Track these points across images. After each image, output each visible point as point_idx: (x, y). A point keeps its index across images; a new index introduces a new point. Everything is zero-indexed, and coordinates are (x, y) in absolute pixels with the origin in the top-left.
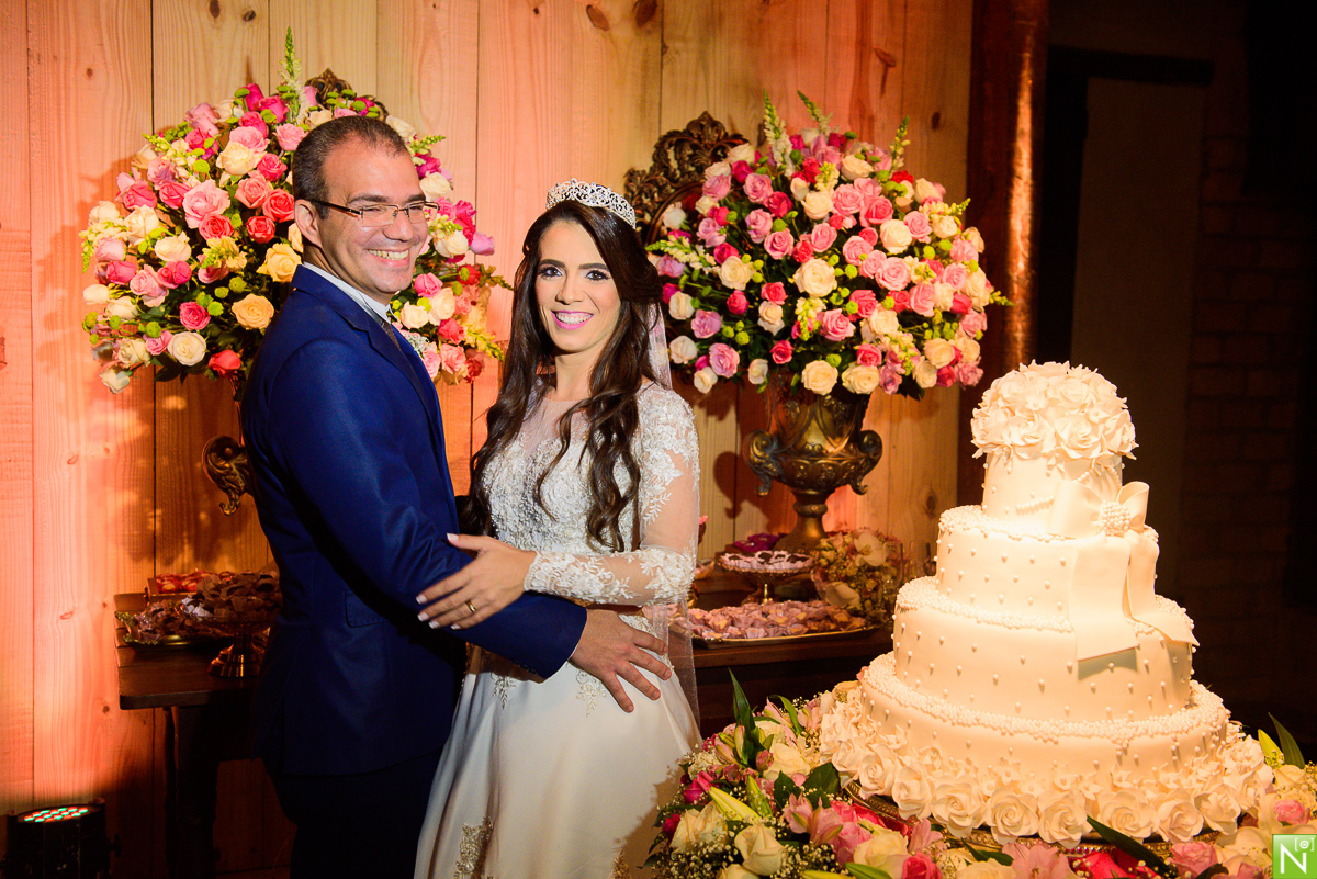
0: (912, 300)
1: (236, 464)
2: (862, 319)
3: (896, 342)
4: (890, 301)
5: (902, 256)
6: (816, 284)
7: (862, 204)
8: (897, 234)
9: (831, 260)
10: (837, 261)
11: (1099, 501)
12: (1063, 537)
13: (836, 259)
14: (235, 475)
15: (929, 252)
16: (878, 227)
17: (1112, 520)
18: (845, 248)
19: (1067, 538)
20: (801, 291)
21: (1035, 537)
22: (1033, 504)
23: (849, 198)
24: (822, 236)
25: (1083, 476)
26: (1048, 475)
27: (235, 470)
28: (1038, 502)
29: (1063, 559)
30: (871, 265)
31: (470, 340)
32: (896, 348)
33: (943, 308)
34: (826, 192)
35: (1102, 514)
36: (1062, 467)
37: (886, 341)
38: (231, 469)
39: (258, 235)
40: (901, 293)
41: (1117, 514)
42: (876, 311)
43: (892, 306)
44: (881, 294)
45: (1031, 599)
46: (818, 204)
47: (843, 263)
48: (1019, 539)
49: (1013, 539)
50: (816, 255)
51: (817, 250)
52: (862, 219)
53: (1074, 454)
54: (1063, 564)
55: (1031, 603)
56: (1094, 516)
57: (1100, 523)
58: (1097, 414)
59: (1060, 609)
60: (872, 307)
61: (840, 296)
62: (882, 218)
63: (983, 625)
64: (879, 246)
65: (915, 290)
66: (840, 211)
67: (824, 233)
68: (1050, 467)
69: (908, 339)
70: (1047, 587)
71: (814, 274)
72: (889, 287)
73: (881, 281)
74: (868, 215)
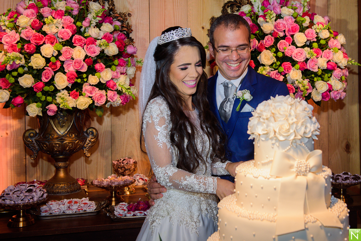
0: (308, 65)
1: (35, 140)
2: (286, 74)
3: (300, 83)
4: (298, 66)
5: (303, 47)
6: (266, 60)
7: (286, 27)
8: (300, 38)
9: (272, 50)
10: (275, 50)
11: (294, 160)
12: (275, 177)
13: (274, 49)
14: (34, 144)
15: (315, 45)
16: (292, 36)
17: (300, 169)
18: (278, 45)
19: (277, 177)
20: (261, 63)
21: (263, 177)
22: (267, 161)
23: (281, 24)
24: (268, 41)
25: (288, 148)
26: (273, 148)
27: (34, 142)
28: (269, 160)
29: (275, 187)
30: (290, 51)
31: (120, 89)
32: (300, 86)
33: (322, 68)
34: (271, 22)
35: (295, 166)
36: (277, 144)
37: (296, 82)
38: (33, 142)
39: (28, 51)
40: (303, 62)
41: (303, 165)
42: (292, 71)
43: (299, 68)
44: (294, 63)
45: (263, 205)
46: (268, 27)
47: (277, 51)
48: (257, 178)
49: (255, 177)
50: (266, 49)
51: (266, 46)
52: (286, 33)
53: (281, 138)
54: (275, 189)
55: (263, 207)
56: (291, 167)
57: (294, 170)
58: (292, 120)
59: (275, 210)
60: (290, 69)
61: (276, 65)
62: (295, 32)
63: (240, 217)
64: (294, 43)
65: (309, 61)
66: (277, 30)
67: (269, 39)
68: (273, 144)
69: (306, 82)
70: (269, 200)
71: (265, 56)
72: (297, 60)
73: (294, 58)
74: (289, 31)
